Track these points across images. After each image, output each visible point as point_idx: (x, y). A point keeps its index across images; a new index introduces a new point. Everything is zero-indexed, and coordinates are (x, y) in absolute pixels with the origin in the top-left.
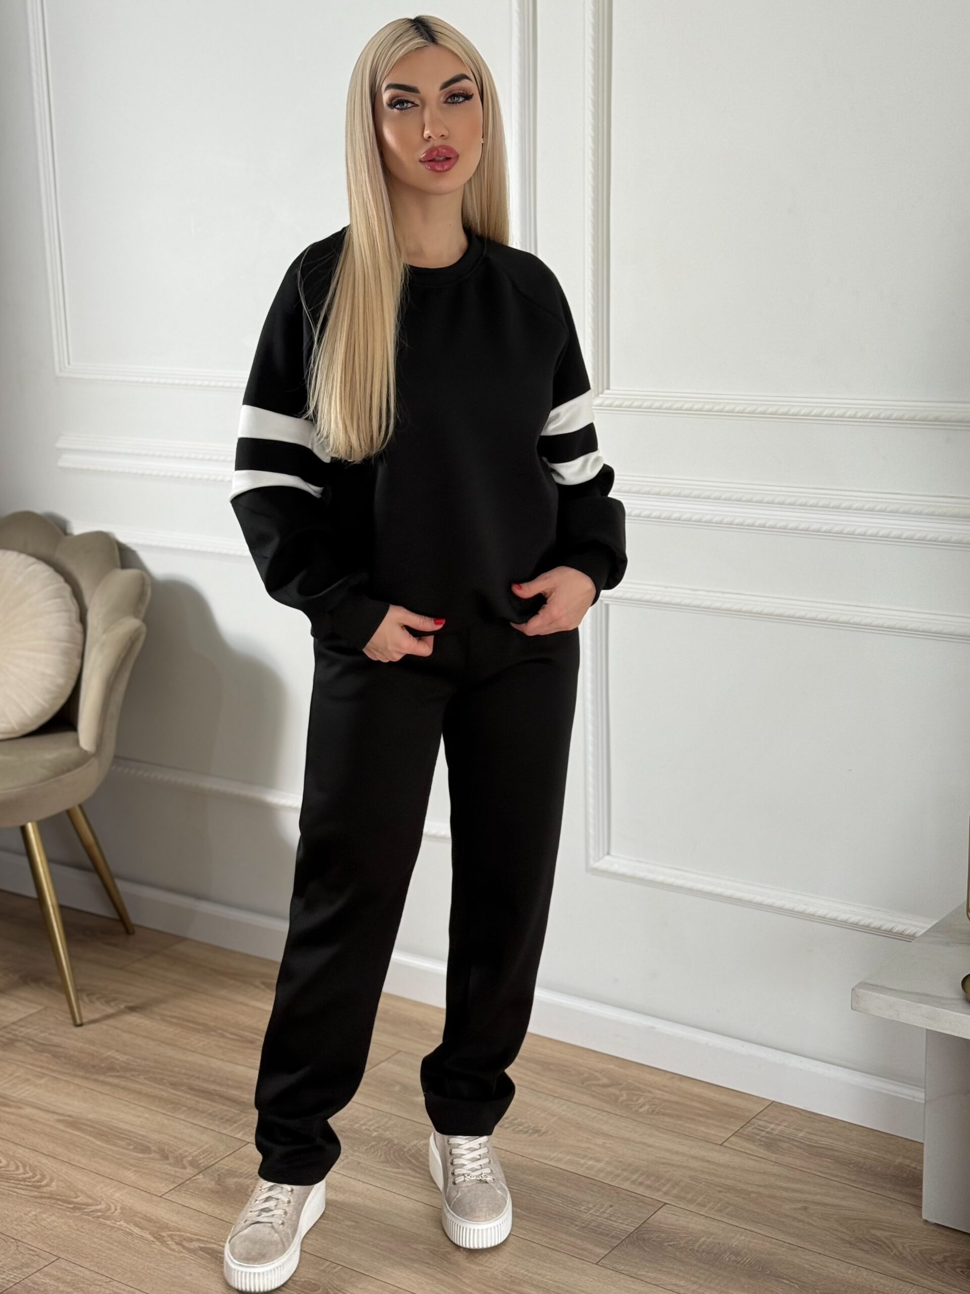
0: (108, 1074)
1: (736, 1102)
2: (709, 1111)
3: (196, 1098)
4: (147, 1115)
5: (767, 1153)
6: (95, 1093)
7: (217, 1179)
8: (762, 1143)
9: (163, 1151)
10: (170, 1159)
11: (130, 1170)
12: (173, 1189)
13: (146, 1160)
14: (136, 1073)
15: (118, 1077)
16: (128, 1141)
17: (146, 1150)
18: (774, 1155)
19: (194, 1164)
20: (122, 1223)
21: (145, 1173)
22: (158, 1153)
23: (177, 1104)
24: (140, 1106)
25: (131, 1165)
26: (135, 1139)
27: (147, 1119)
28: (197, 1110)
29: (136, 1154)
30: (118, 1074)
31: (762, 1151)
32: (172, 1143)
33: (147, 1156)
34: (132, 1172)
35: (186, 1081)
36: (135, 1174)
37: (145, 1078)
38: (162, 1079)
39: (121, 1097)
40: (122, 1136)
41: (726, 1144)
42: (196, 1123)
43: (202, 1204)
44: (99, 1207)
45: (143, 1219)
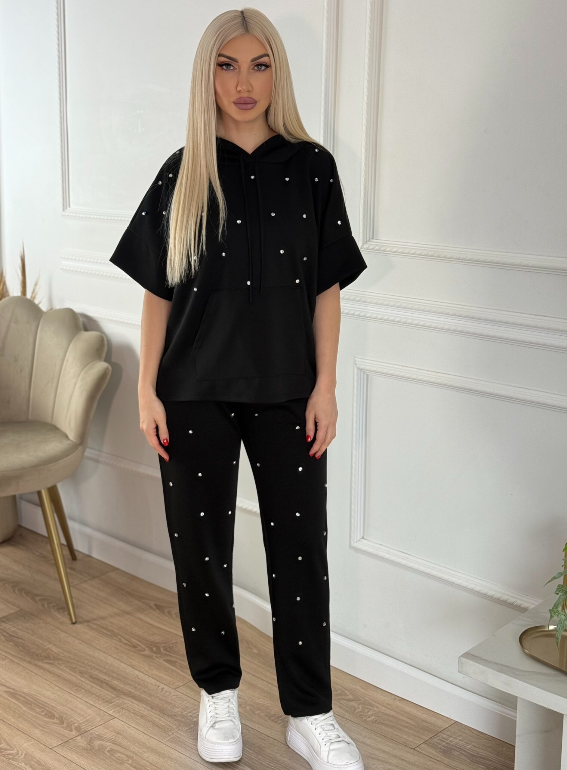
0: (44, 661)
1: (433, 720)
2: (413, 725)
3: (92, 684)
4: (59, 693)
5: (443, 757)
6: (33, 674)
7: (88, 740)
8: (442, 750)
9: (62, 718)
10: (65, 724)
11: (39, 729)
12: (59, 745)
13: (50, 723)
14: (61, 662)
15: (49, 663)
16: (42, 709)
17: (52, 716)
18: (447, 760)
19: (78, 729)
20: (23, 764)
21: (47, 732)
22: (59, 719)
23: (80, 687)
24: (57, 686)
25: (40, 725)
26: (47, 708)
27: (59, 695)
28: (91, 693)
29: (45, 719)
30: (50, 661)
31: (440, 756)
32: (68, 713)
33: (52, 721)
34: (40, 730)
35: (90, 671)
36: (41, 732)
37: (65, 666)
38: (76, 668)
39: (47, 679)
40: (41, 705)
41: (417, 749)
42: (87, 701)
43: (75, 757)
44: (11, 752)
45: (36, 763)
